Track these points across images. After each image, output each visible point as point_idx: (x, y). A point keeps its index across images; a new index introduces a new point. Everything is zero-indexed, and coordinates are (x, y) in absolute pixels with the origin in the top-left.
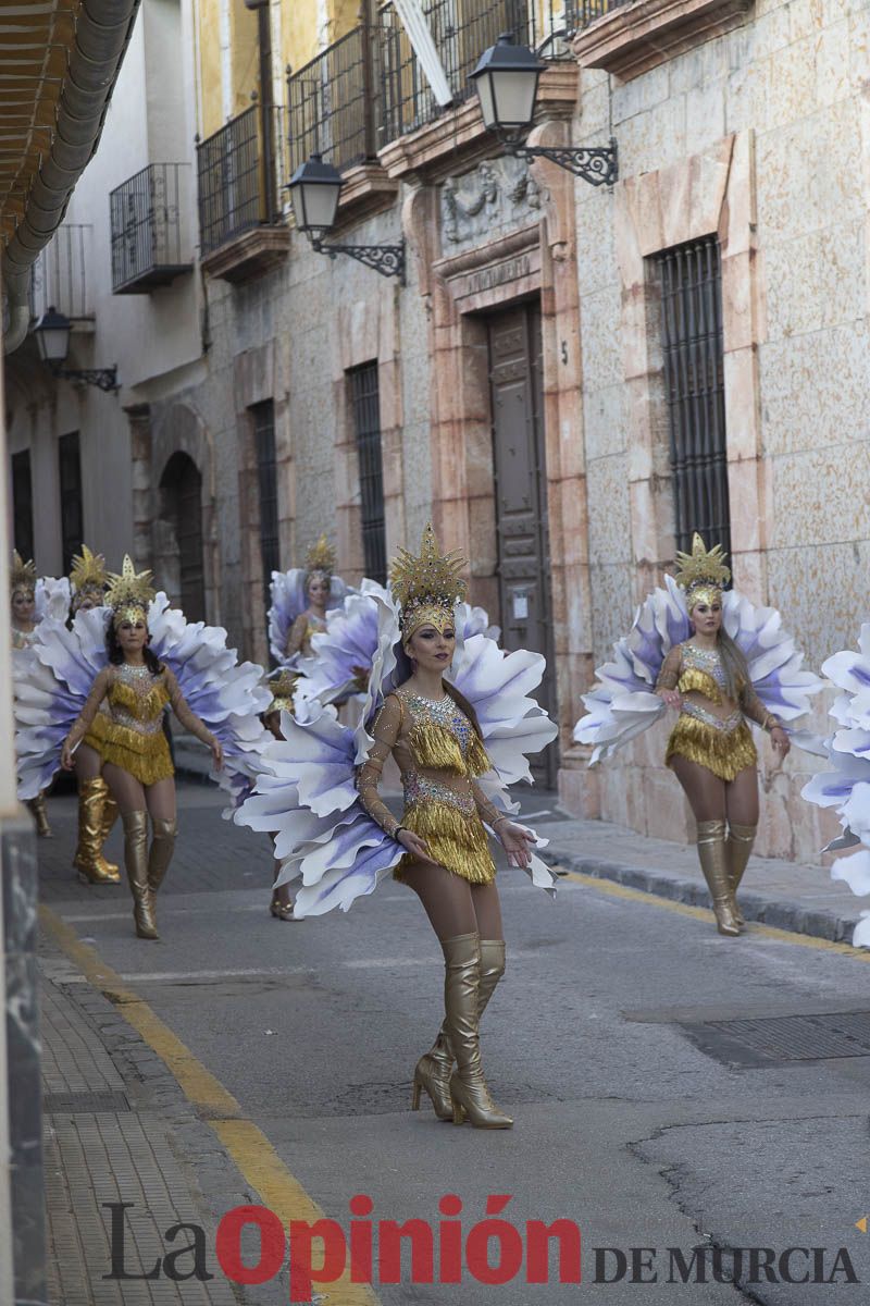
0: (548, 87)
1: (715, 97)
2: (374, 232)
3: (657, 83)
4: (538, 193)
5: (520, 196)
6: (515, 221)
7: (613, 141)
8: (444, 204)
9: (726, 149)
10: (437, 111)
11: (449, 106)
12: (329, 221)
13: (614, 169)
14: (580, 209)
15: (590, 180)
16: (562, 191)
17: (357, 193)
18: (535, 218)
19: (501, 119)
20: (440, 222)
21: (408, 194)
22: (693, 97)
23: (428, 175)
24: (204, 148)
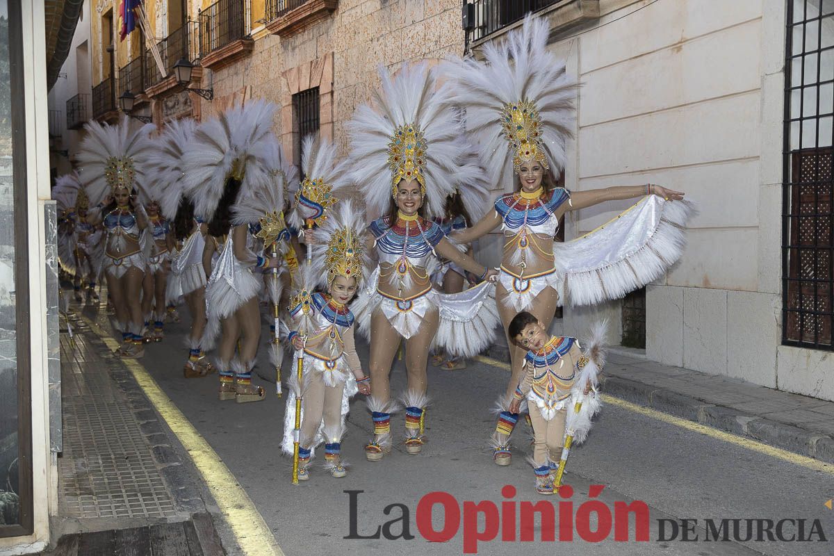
0: (194, 73)
1: (241, 76)
2: (142, 113)
3: (225, 73)
4: (190, 102)
5: (185, 103)
6: (184, 110)
7: (212, 89)
8: (164, 105)
9: (244, 90)
10: (162, 79)
11: (166, 78)
12: (131, 108)
13: (212, 96)
14: (202, 106)
15: (206, 98)
16: (197, 102)
17: (139, 102)
18: (189, 109)
19: (182, 79)
20: (162, 110)
21: (153, 103)
22: (235, 76)
23: (159, 97)
24: (94, 90)
